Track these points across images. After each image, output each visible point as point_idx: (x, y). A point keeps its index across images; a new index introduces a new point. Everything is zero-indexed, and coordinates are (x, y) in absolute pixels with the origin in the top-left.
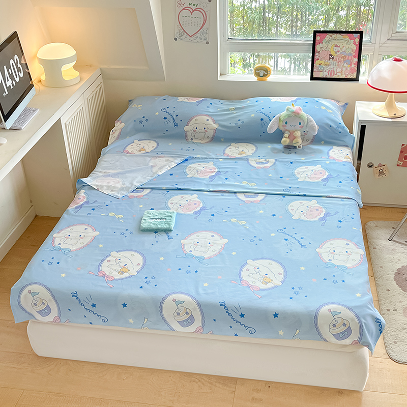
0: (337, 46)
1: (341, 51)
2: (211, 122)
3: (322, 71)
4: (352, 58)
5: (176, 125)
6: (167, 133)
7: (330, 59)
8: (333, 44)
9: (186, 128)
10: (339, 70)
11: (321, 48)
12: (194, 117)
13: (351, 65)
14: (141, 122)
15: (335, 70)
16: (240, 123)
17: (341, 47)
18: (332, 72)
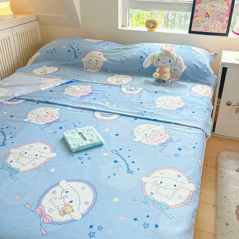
0: (212, 6)
1: (215, 11)
2: (102, 56)
3: (199, 26)
4: (224, 16)
5: (76, 57)
6: (69, 63)
7: (206, 16)
8: (209, 4)
9: (83, 60)
10: (213, 26)
11: (200, 7)
12: (90, 52)
13: (223, 22)
14: (51, 53)
15: (209, 26)
16: (124, 59)
17: (216, 7)
18: (207, 27)
